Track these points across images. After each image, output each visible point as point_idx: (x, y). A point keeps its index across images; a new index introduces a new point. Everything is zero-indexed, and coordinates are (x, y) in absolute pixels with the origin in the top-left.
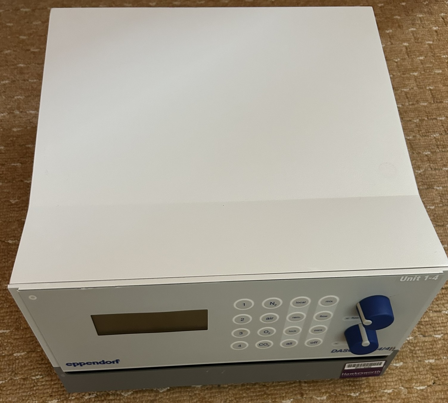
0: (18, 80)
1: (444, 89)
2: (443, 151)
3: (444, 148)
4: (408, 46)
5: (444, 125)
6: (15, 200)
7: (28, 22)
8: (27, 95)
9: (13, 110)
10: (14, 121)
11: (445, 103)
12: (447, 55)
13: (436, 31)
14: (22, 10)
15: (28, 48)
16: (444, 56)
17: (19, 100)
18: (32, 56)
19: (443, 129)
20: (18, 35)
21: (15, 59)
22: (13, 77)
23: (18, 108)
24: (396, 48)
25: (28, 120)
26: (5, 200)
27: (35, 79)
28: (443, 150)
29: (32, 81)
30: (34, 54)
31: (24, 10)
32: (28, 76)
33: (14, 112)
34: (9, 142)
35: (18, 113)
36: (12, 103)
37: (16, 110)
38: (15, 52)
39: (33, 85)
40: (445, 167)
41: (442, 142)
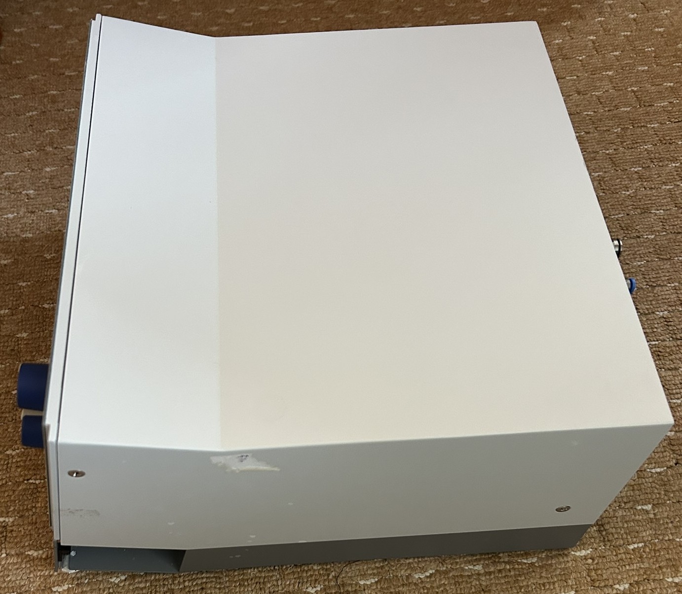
0: (50, 111)
1: (654, 89)
2: (659, 166)
3: (661, 161)
4: (596, 40)
5: (658, 133)
6: (51, 254)
7: (60, 42)
8: (63, 127)
9: (44, 147)
10: (47, 159)
11: (657, 106)
12: (653, 47)
13: (635, 20)
14: (51, 27)
15: (62, 71)
16: (650, 49)
17: (52, 135)
18: (68, 80)
19: (657, 139)
20: (47, 57)
21: (45, 85)
22: (43, 108)
23: (51, 144)
24: (579, 43)
25: (65, 156)
26: (36, 255)
27: (73, 108)
28: (661, 164)
29: (69, 110)
30: (70, 79)
31: (55, 27)
32: (63, 104)
33: (46, 148)
34: (40, 185)
35: (51, 149)
36: (42, 139)
37: (48, 146)
38: (44, 78)
39: (70, 115)
40: (665, 185)
41: (657, 155)
